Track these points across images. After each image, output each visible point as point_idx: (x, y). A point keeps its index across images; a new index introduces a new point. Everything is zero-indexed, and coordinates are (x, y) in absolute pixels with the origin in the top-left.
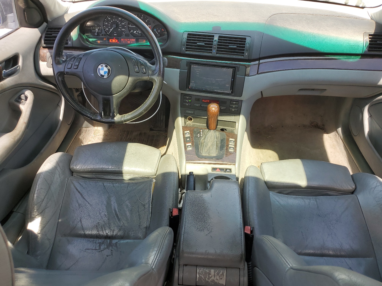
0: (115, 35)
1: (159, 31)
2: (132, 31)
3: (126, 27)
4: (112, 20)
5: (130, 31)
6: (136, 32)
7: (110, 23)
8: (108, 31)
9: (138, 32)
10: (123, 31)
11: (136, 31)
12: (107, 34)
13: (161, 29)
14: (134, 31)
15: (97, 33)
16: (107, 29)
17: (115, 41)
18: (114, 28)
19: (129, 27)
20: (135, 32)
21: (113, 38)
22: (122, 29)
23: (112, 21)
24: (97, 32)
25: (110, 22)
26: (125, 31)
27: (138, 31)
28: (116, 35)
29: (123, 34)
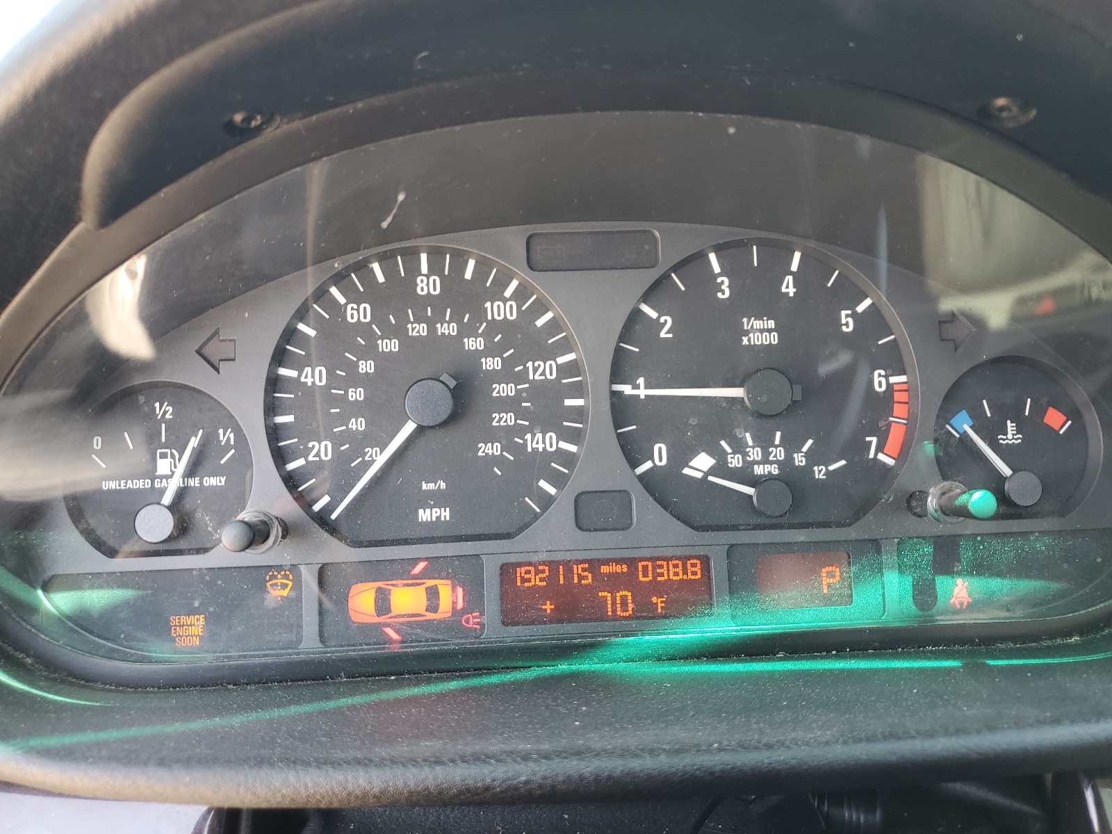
0: (424, 515)
1: (1011, 435)
2: (660, 454)
3: (579, 414)
4: (398, 332)
5: (633, 452)
6: (721, 469)
7: (367, 367)
8: (344, 473)
9: (735, 461)
10: (540, 464)
11: (720, 456)
12: (322, 519)
13: (1039, 411)
14: (681, 456)
15: (174, 507)
16: (322, 450)
17: (433, 607)
18: (420, 430)
19: (621, 409)
20: (703, 462)
21: (400, 571)
22: (521, 431)
23: (390, 345)
24: (167, 499)
25: (369, 351)
26: (561, 455)
27: (739, 447)
28: (445, 514)
29: (546, 502)
